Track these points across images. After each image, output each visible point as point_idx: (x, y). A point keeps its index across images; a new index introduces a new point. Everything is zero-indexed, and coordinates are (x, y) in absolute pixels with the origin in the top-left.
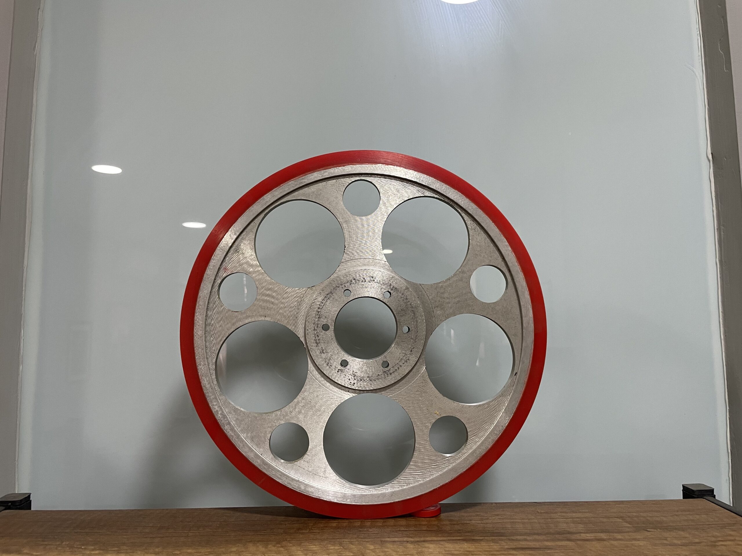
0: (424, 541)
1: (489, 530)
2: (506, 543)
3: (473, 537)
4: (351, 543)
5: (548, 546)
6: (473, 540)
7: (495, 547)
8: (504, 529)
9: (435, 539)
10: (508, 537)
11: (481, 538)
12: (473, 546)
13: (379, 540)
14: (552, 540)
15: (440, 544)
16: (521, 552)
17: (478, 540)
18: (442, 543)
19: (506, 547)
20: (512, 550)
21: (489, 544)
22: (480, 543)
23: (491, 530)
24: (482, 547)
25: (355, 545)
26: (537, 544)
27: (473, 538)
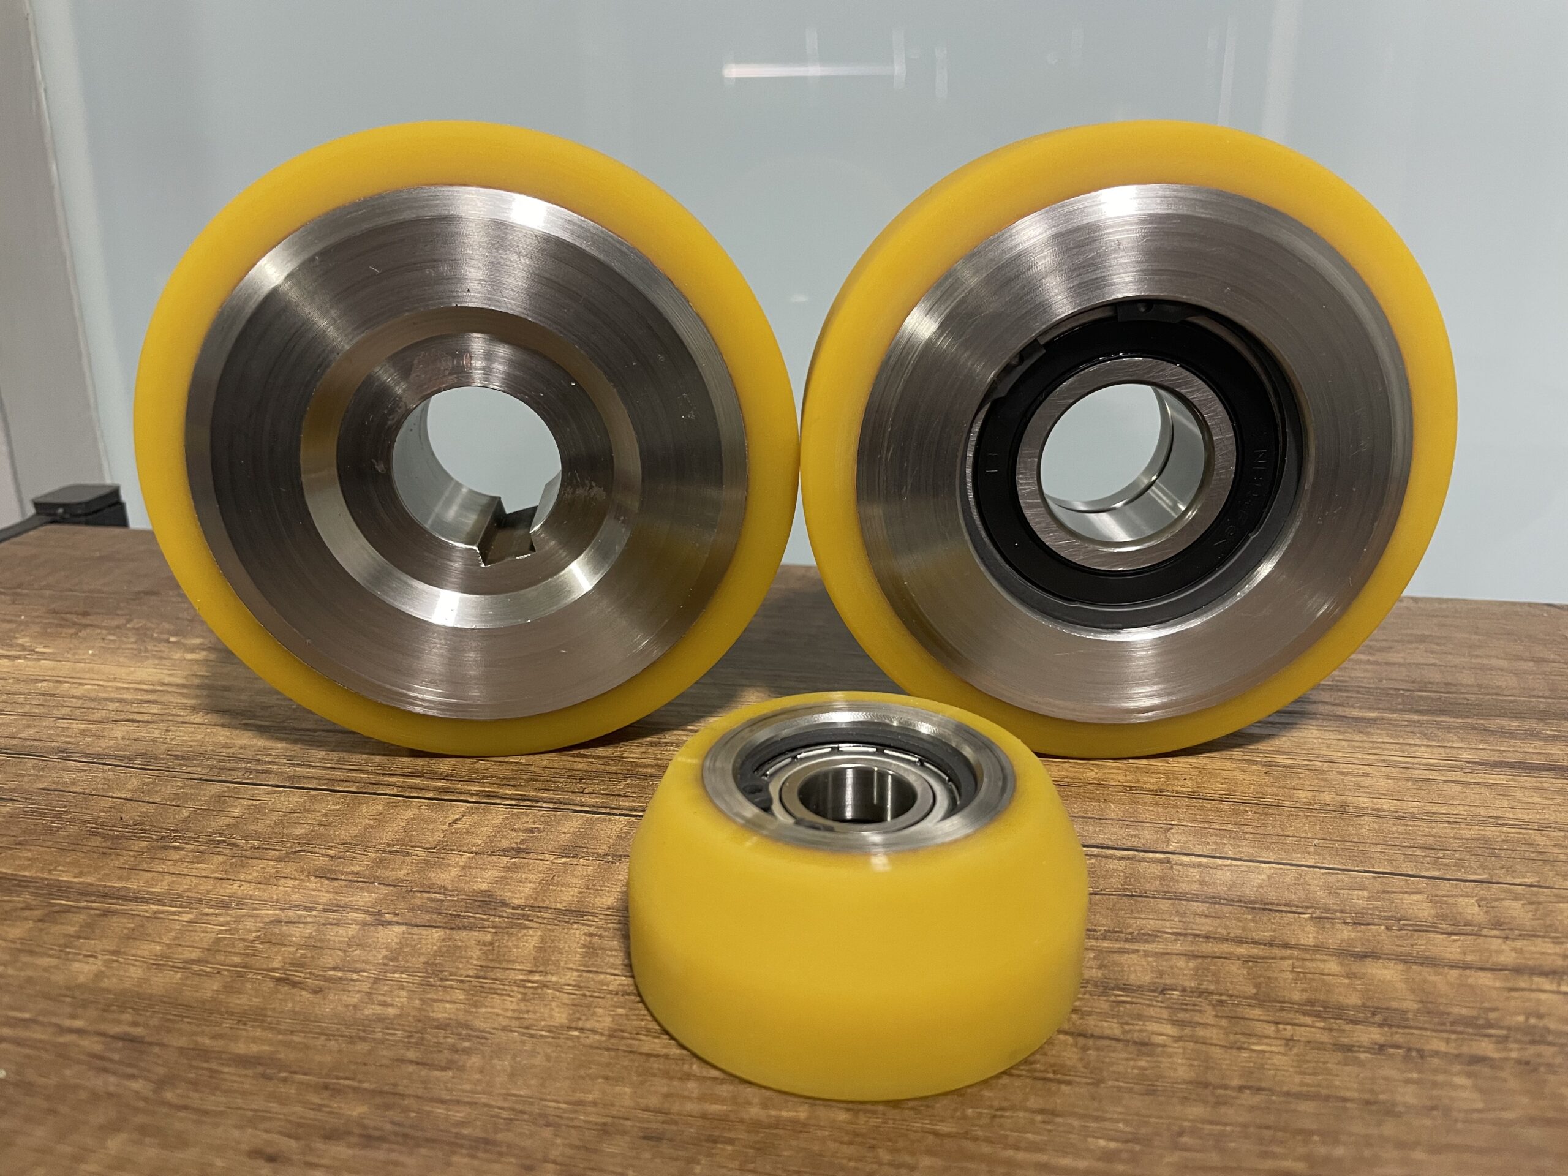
1: (1399, 690)
2: (1462, 740)
3: (1340, 709)
7: (1423, 752)
8: (1454, 689)
10: (1469, 721)
12: (1344, 743)
19: (1466, 755)
21: (1401, 741)
22: (1368, 734)
23: (1403, 690)
27: (1340, 711)
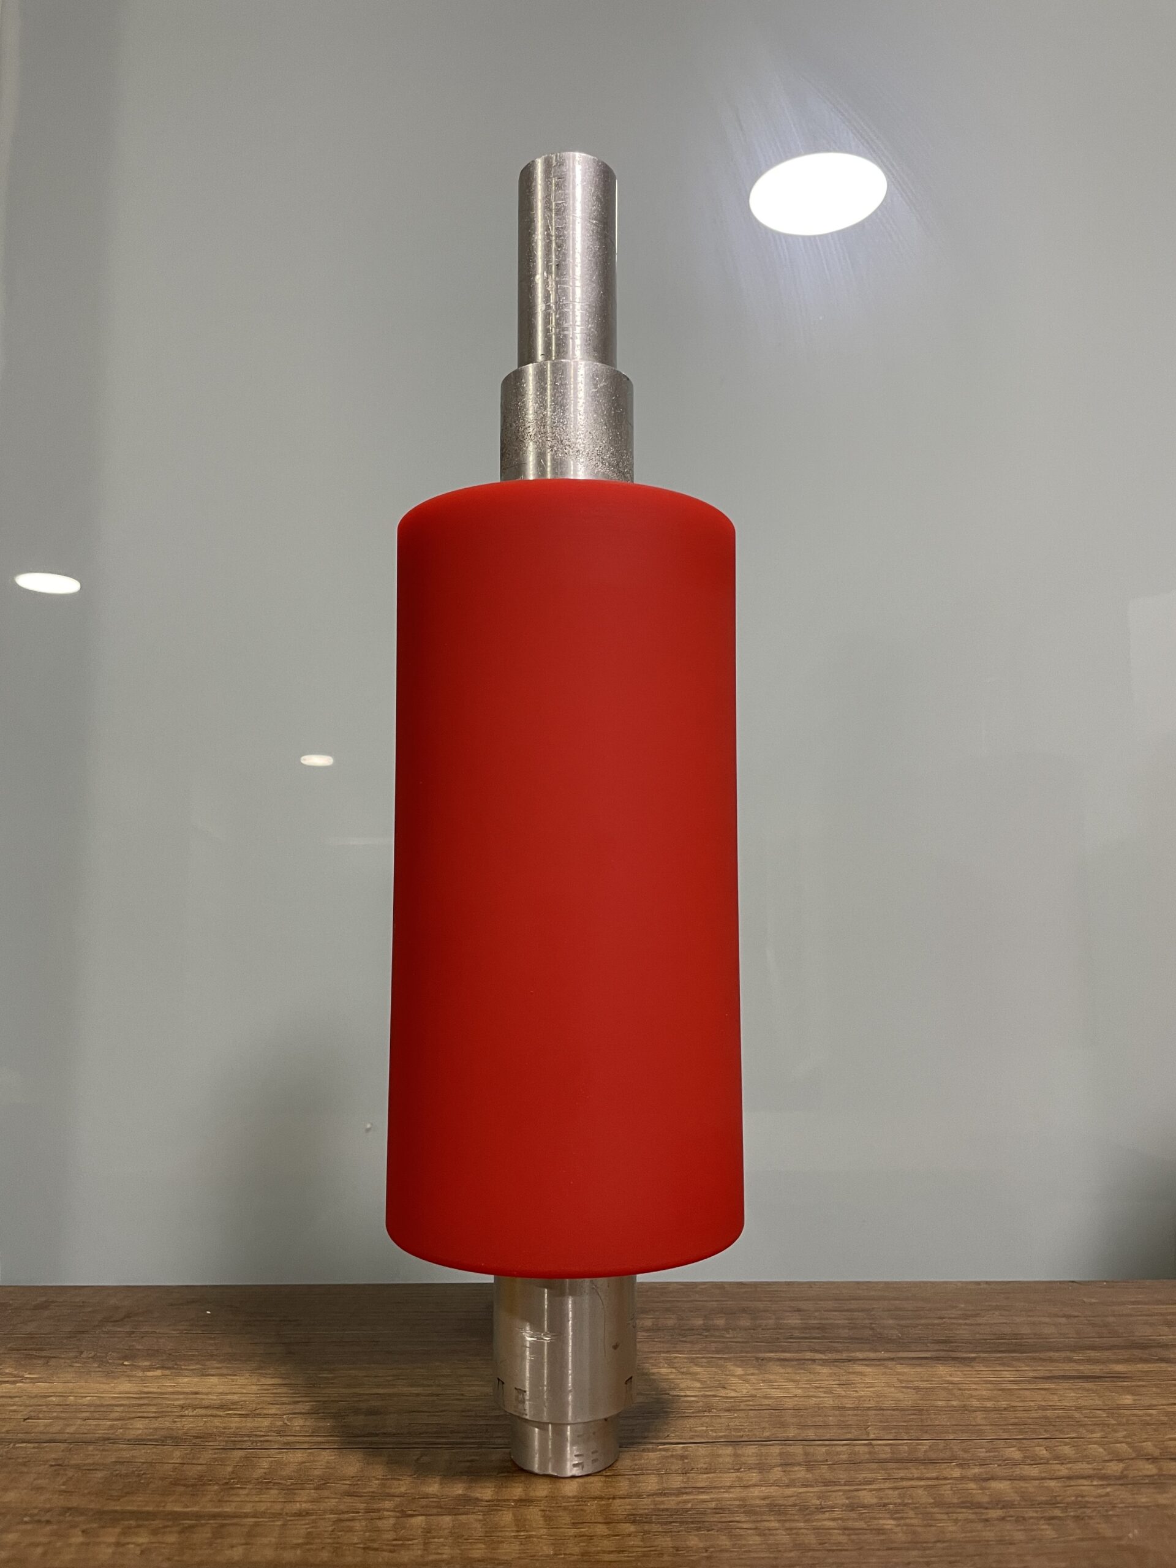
0: (850, 1361)
4: (694, 1361)
5: (1119, 1372)
6: (954, 1359)
9: (872, 1355)
11: (973, 1355)
13: (752, 1357)
14: (1128, 1361)
15: (886, 1367)
16: (1066, 1385)
17: (964, 1359)
18: (890, 1364)
20: (1044, 1381)
24: (978, 1374)
25: (702, 1367)
26: (1096, 1369)
